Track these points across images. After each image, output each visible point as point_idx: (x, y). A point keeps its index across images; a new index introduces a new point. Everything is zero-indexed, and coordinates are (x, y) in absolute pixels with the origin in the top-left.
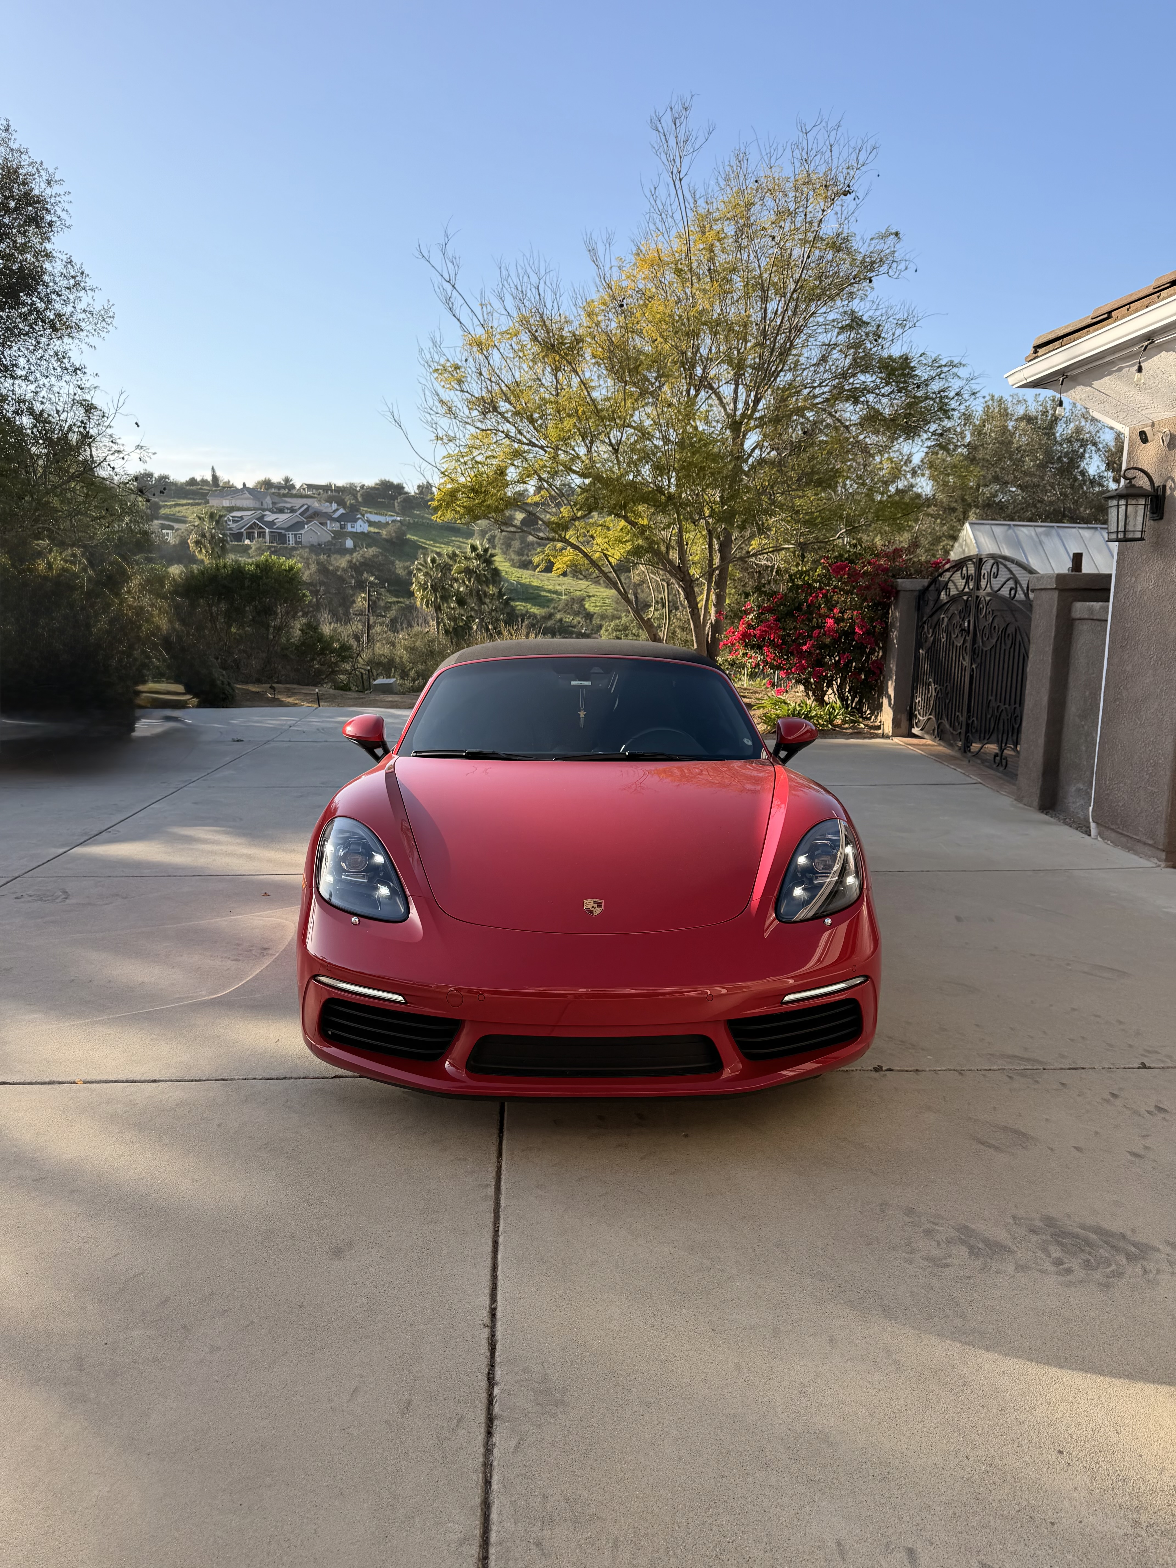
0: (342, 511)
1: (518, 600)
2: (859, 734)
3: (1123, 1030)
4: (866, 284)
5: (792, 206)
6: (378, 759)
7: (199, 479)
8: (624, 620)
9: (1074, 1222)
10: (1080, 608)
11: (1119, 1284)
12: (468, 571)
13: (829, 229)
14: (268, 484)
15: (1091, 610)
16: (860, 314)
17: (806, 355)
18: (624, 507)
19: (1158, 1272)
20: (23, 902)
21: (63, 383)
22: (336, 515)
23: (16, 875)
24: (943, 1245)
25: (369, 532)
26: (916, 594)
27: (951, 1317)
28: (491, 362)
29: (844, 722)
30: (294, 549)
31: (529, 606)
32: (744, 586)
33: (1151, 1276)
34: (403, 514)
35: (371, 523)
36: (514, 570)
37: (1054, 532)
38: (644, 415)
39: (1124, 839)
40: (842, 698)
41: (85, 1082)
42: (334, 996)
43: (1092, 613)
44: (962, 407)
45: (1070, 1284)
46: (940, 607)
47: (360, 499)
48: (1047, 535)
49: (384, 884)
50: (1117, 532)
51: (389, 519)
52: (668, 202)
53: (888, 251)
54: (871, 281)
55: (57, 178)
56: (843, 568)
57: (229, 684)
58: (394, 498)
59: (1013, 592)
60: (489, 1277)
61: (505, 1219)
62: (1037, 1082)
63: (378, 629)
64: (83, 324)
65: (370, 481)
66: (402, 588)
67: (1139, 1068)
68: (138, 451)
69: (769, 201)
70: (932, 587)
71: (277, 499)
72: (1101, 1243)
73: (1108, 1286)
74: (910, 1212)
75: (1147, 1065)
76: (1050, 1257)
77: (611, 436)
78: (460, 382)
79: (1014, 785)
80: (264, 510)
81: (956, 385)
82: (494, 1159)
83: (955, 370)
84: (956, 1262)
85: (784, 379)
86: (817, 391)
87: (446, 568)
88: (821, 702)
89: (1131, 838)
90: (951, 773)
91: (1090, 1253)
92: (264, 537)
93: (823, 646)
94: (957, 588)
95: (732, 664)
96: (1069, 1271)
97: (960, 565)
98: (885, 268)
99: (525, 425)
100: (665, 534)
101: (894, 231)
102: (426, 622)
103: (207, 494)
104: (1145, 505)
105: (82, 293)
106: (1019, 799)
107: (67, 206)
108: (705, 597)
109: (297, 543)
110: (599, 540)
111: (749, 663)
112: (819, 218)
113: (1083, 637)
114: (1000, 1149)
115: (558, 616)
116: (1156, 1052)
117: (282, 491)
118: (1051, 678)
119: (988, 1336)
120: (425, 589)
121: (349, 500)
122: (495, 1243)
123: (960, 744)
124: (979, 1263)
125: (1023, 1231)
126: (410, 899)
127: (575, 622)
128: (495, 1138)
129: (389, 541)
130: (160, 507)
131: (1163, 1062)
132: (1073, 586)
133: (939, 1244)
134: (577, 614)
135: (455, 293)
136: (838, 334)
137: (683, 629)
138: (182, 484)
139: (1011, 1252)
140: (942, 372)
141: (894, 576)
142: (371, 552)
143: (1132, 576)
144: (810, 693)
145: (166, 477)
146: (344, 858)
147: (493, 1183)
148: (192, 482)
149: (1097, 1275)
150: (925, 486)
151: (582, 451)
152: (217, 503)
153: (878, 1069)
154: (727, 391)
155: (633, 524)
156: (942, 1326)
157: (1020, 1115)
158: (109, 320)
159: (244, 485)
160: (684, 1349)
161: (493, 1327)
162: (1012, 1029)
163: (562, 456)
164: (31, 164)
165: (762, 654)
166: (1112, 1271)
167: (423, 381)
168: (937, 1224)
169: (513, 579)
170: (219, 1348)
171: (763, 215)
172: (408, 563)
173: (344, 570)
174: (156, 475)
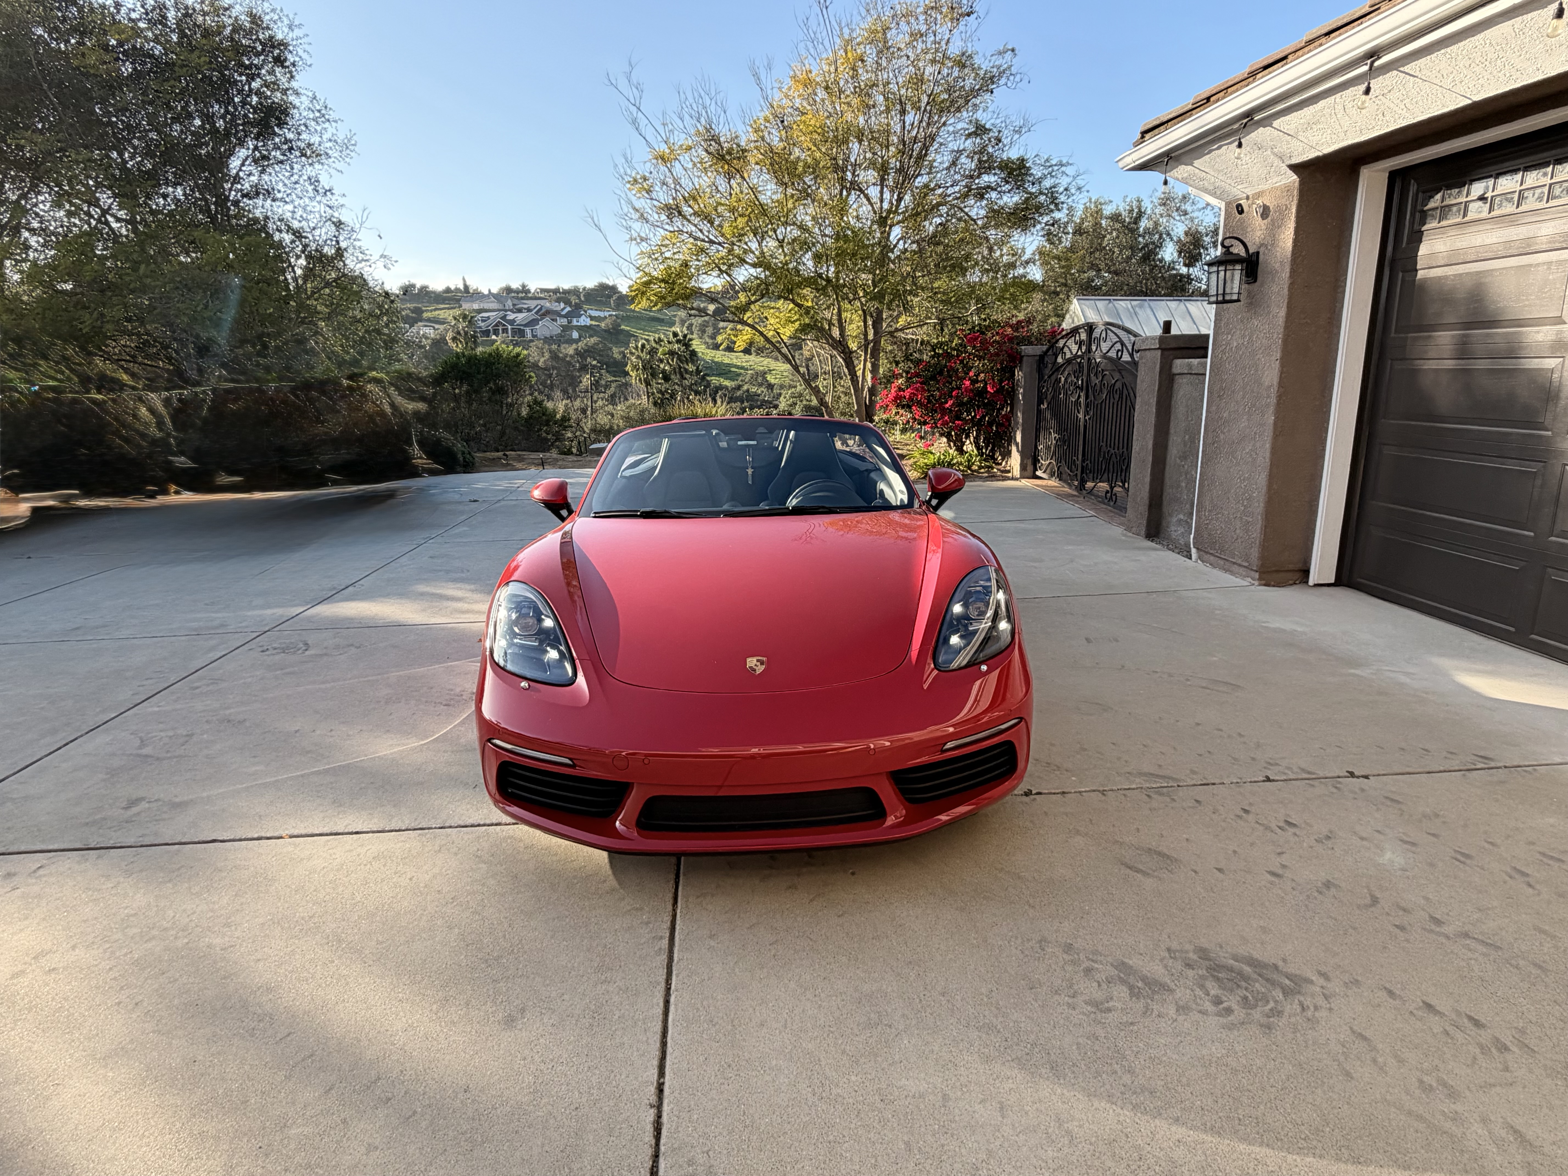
0: (568, 309)
1: (713, 375)
2: (992, 477)
3: (1245, 743)
4: (987, 96)
5: (923, 28)
6: (563, 519)
7: (453, 288)
8: (799, 388)
9: (1227, 952)
10: (1180, 365)
11: (1280, 1024)
12: (672, 353)
13: (954, 50)
14: (508, 290)
15: (1190, 366)
16: (983, 122)
17: (939, 160)
18: (790, 291)
19: (1316, 1008)
20: (268, 655)
21: (315, 204)
22: (564, 313)
23: (267, 629)
24: (1104, 986)
25: (591, 325)
26: (1037, 358)
27: (1119, 1073)
28: (674, 174)
29: (980, 467)
30: (532, 341)
31: (722, 380)
32: (894, 357)
33: (1309, 1014)
34: (617, 308)
35: (592, 318)
36: (708, 351)
37: (1146, 304)
38: (805, 214)
39: (1222, 562)
40: (978, 448)
41: (291, 837)
42: (508, 759)
43: (1191, 368)
44: (1070, 200)
45: (1231, 1027)
46: (1057, 369)
47: (583, 299)
48: (1141, 307)
49: (553, 647)
50: (1217, 295)
51: (607, 314)
52: (818, 31)
53: (1006, 66)
54: (992, 92)
55: (296, 23)
56: (976, 339)
57: (470, 453)
58: (610, 297)
59: (1120, 354)
60: (658, 1045)
61: (677, 976)
62: (1173, 800)
63: (600, 403)
64: (330, 152)
65: (590, 283)
66: (618, 368)
67: (1264, 781)
68: (382, 260)
69: (904, 27)
70: (1050, 352)
71: (516, 302)
72: (1256, 976)
73: (1269, 1027)
74: (1068, 948)
75: (1271, 778)
76: (1208, 995)
77: (778, 232)
78: (649, 192)
79: (1125, 517)
80: (506, 311)
81: (1064, 181)
82: (670, 907)
83: (1063, 169)
84: (1119, 1005)
85: (920, 181)
86: (949, 191)
87: (653, 352)
88: (961, 451)
89: (1227, 560)
90: (1072, 509)
91: (1246, 989)
92: (507, 333)
93: (961, 404)
94: (1071, 353)
95: (887, 422)
96: (1229, 1011)
97: (1075, 331)
98: (1003, 81)
99: (705, 226)
100: (827, 315)
101: (1010, 48)
102: (639, 395)
103: (460, 300)
104: (1242, 270)
105: (327, 125)
106: (1129, 529)
107: (306, 47)
108: (863, 367)
109: (533, 336)
110: (772, 321)
111: (901, 420)
112: (946, 37)
113: (1183, 390)
114: (1148, 874)
115: (745, 388)
116: (1277, 764)
117: (520, 295)
118: (1155, 425)
119: (1158, 1094)
120: (637, 370)
121: (574, 300)
122: (667, 1003)
123: (1076, 483)
124: (1140, 1005)
125: (1179, 965)
126: (577, 662)
127: (759, 392)
128: (672, 883)
129: (607, 331)
130: (423, 312)
131: (1285, 774)
132: (1173, 345)
133: (1099, 985)
134: (761, 385)
135: (639, 113)
136: (966, 139)
137: (846, 394)
138: (440, 292)
139: (1171, 991)
140: (1053, 171)
141: (1018, 344)
142: (593, 340)
143: (1228, 334)
144: (952, 444)
145: (426, 287)
146: (516, 623)
147: (668, 935)
148: (448, 290)
149: (1257, 1014)
150: (1036, 274)
151: (754, 245)
152: (466, 306)
153: (1028, 793)
154: (874, 192)
155: (800, 306)
156: (1111, 1085)
157: (1162, 836)
158: (351, 148)
159: (490, 291)
160: (853, 1126)
161: (659, 1107)
162: (1144, 746)
163: (737, 251)
164: (273, 11)
165: (911, 412)
166: (1271, 1010)
167: (618, 192)
168: (1095, 961)
169: (708, 358)
170: (376, 1148)
171: (898, 37)
172: (623, 349)
173: (571, 356)
174: (418, 286)
